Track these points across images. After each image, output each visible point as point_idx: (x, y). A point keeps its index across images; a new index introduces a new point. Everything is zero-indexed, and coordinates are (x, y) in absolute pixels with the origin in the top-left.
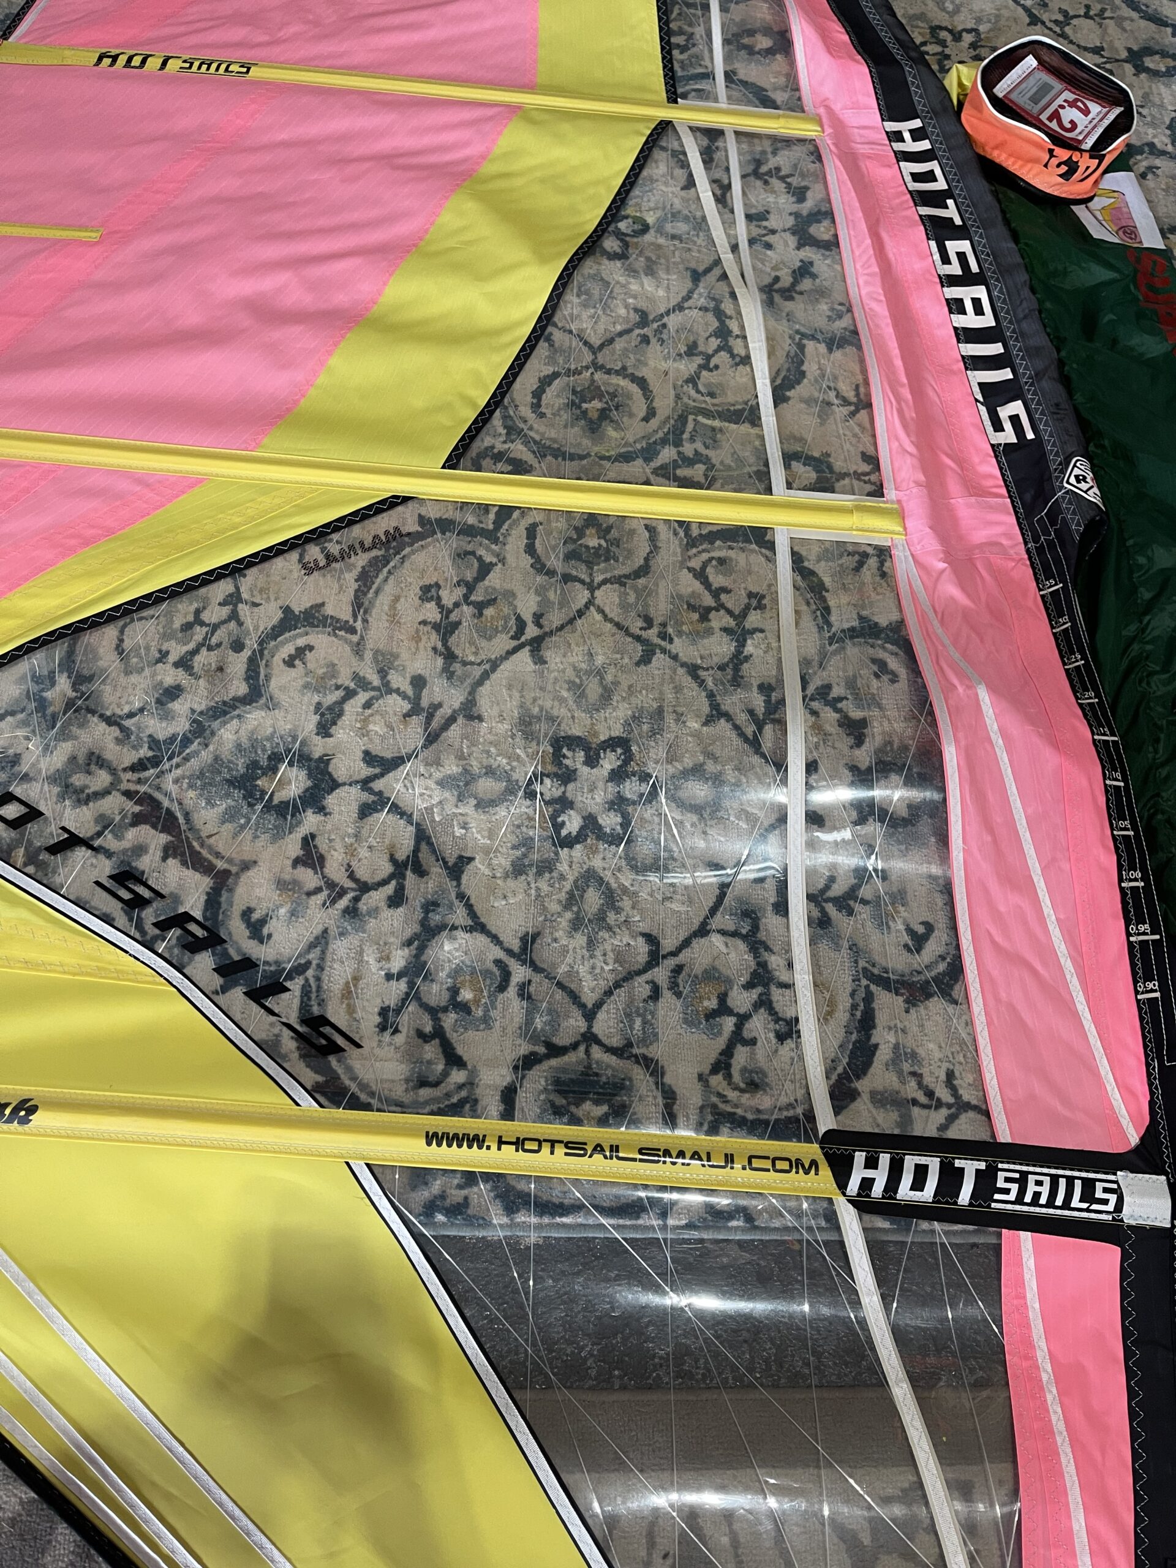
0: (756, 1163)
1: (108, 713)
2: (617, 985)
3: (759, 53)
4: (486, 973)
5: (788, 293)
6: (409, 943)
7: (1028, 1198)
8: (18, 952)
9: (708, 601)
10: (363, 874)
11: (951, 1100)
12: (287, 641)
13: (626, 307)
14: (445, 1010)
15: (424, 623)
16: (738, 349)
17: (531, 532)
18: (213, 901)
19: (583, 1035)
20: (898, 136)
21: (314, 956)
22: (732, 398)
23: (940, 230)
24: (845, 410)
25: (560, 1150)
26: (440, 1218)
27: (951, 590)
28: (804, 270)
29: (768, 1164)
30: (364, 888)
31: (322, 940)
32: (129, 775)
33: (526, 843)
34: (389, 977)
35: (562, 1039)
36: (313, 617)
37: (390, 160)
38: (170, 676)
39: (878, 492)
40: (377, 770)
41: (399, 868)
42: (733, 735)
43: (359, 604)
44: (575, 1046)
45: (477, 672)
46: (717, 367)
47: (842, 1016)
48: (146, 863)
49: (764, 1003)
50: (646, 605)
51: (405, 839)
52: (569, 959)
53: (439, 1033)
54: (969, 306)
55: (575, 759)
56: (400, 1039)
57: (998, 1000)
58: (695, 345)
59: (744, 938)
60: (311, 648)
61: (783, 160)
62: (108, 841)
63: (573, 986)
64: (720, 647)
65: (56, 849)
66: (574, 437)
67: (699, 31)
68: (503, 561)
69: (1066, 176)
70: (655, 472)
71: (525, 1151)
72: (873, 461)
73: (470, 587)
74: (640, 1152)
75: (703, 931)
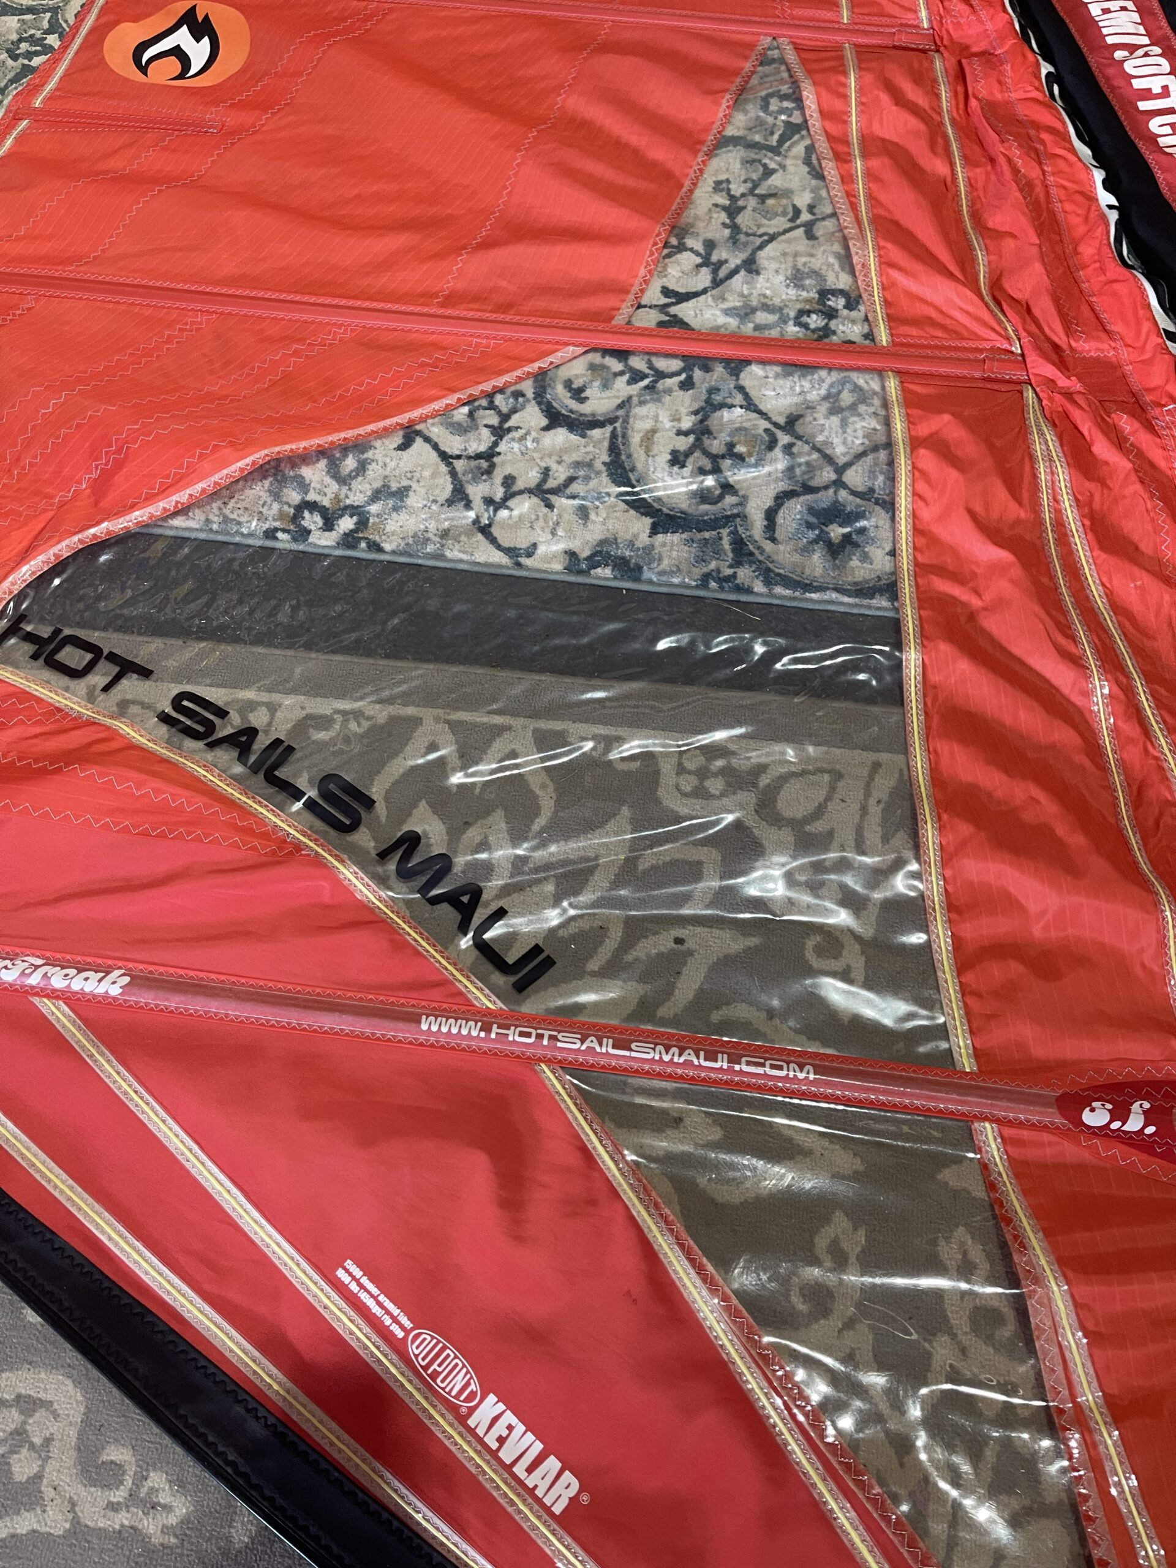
4: (757, 437)
6: (696, 413)
14: (723, 457)
15: (716, 205)
19: (835, 482)
21: (621, 414)
30: (661, 375)
31: (625, 404)
34: (679, 433)
35: (814, 483)
40: (673, 300)
41: (689, 365)
44: (826, 488)
45: (758, 241)
55: (838, 303)
63: (827, 451)
68: (783, 167)
73: (756, 185)
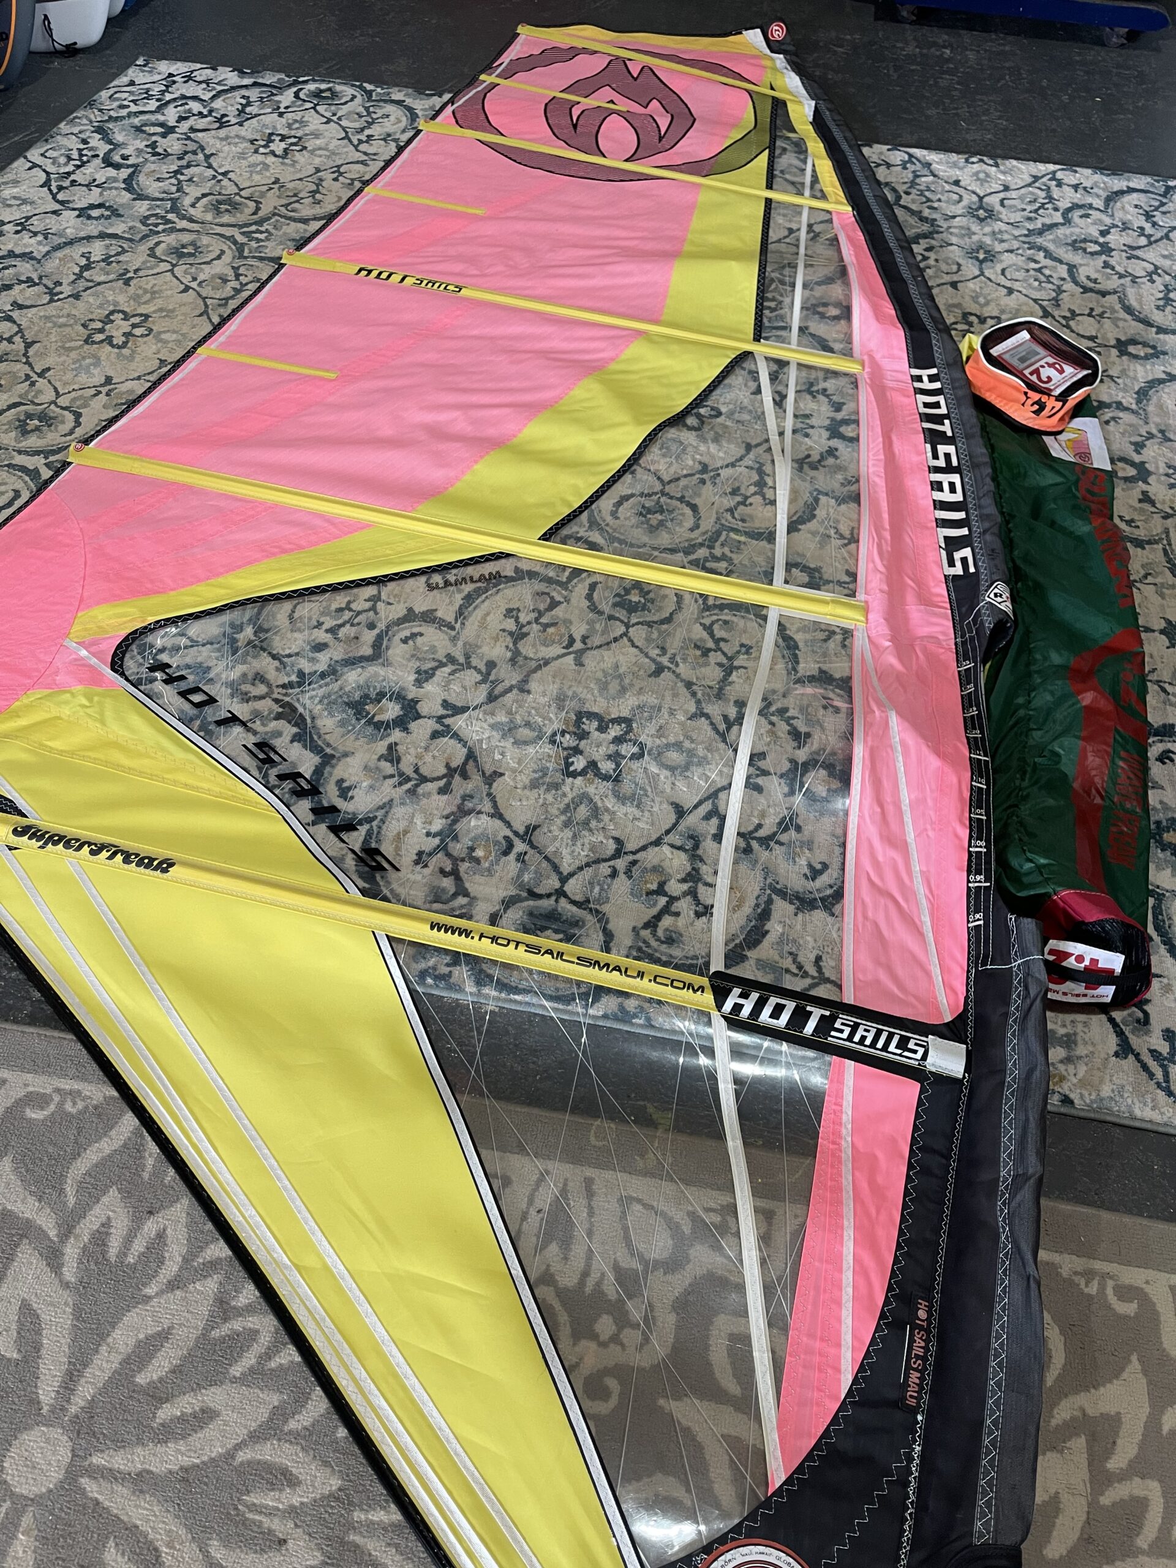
0: (658, 979)
1: (275, 652)
2: (588, 865)
3: (828, 318)
4: (496, 843)
5: (814, 467)
6: (447, 817)
7: (857, 1038)
8: (182, 778)
9: (710, 644)
10: (424, 771)
11: (816, 974)
12: (406, 628)
13: (694, 460)
14: (463, 860)
15: (504, 630)
16: (769, 494)
17: (593, 587)
18: (318, 771)
19: (556, 890)
20: (919, 379)
21: (380, 814)
22: (758, 524)
23: (935, 438)
24: (840, 542)
25: (522, 948)
26: (429, 981)
27: (893, 660)
28: (832, 452)
29: (669, 982)
30: (424, 779)
31: (388, 806)
32: (280, 690)
33: (544, 771)
34: (428, 834)
35: (540, 890)
36: (428, 617)
37: (544, 354)
38: (321, 636)
39: (853, 594)
40: (450, 712)
41: (451, 772)
42: (709, 728)
43: (460, 613)
44: (549, 896)
45: (534, 664)
46: (751, 504)
47: (747, 909)
48: (277, 743)
49: (693, 893)
50: (665, 641)
51: (459, 755)
52: (557, 844)
53: (455, 874)
54: (946, 487)
55: (591, 726)
56: (426, 871)
57: (865, 918)
58: (738, 488)
59: (685, 851)
60: (421, 635)
61: (830, 385)
62: (257, 726)
63: (556, 861)
64: (712, 674)
65: (219, 723)
66: (639, 535)
67: (787, 300)
68: (568, 601)
69: (1037, 413)
70: (690, 562)
71: (497, 944)
72: (854, 576)
73: (541, 614)
74: (578, 958)
75: (657, 842)
